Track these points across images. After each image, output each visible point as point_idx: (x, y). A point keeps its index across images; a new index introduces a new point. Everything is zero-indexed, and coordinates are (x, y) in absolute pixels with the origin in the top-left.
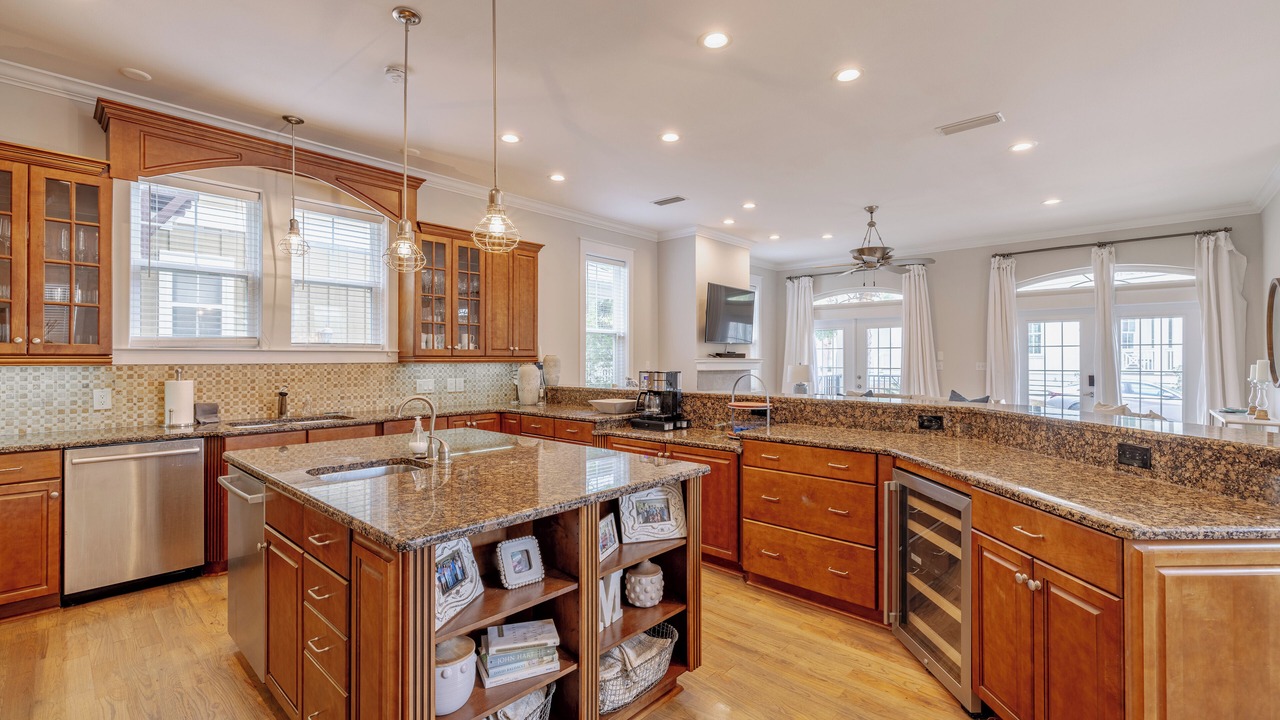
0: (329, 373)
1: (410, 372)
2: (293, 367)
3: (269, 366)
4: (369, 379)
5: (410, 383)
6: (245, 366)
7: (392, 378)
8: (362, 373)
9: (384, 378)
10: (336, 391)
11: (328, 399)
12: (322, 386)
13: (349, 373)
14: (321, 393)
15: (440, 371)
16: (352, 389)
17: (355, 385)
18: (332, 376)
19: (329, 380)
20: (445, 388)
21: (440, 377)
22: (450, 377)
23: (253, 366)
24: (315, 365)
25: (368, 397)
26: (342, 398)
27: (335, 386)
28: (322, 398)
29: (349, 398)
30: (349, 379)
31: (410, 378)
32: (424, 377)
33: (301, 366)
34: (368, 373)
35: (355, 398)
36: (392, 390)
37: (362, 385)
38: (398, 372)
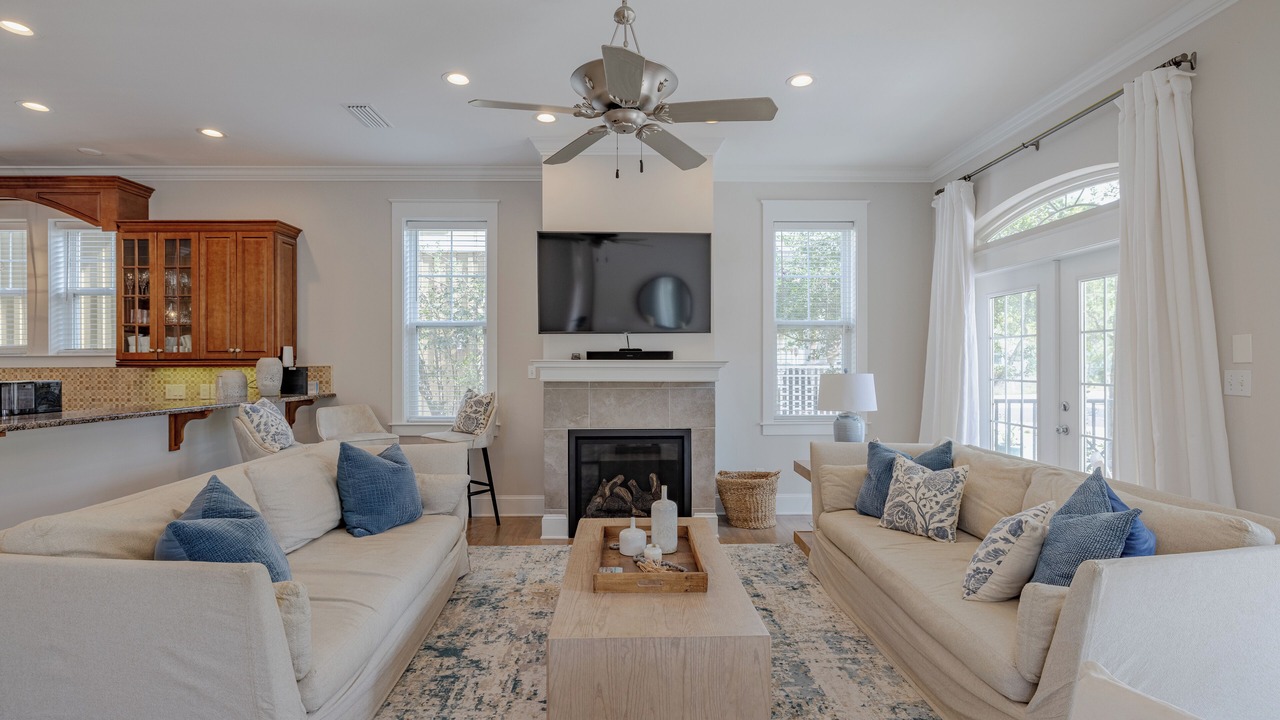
0: (81, 377)
1: (159, 376)
2: (51, 371)
3: (33, 370)
4: (117, 382)
5: (159, 388)
6: (16, 370)
7: (141, 382)
8: (111, 377)
9: (132, 383)
10: (88, 394)
11: (81, 400)
12: (75, 388)
13: (99, 377)
14: (75, 395)
15: (193, 376)
16: (102, 391)
17: (105, 388)
18: (84, 379)
19: (81, 382)
20: (198, 394)
21: (193, 382)
22: (204, 382)
23: (21, 369)
24: (69, 369)
25: (117, 400)
26: (93, 400)
27: (87, 388)
28: (75, 400)
29: (100, 400)
30: (99, 382)
31: (159, 382)
32: (175, 382)
33: (58, 370)
34: (117, 376)
35: (105, 400)
36: (141, 394)
37: (111, 388)
38: (147, 376)
